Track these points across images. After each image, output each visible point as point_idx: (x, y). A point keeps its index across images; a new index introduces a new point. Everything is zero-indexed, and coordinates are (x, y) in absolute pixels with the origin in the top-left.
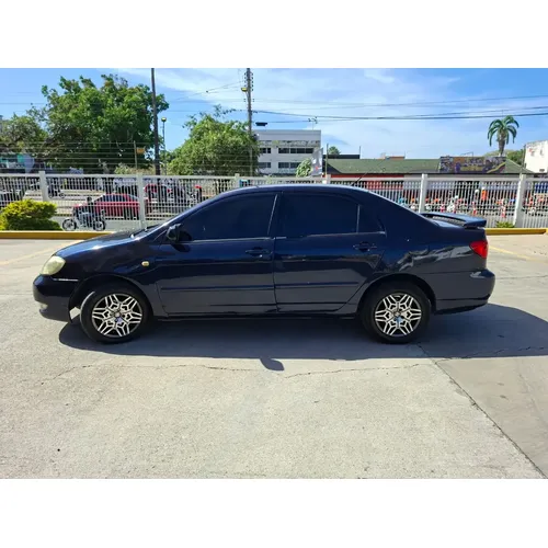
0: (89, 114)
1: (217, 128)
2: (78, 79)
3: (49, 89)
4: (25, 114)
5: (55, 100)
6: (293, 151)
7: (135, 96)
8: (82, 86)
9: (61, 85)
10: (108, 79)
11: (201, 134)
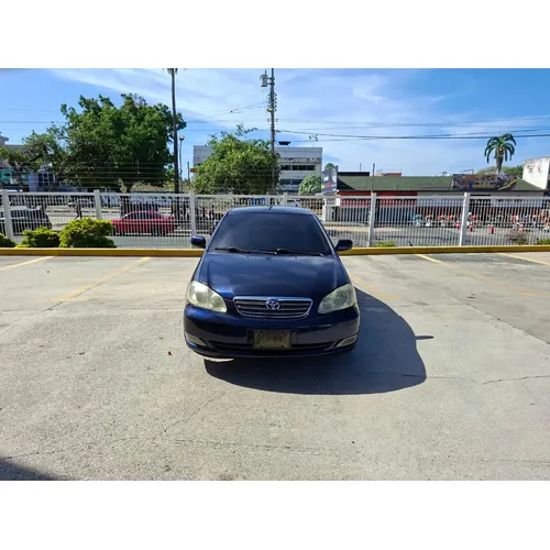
0: (111, 132)
1: (239, 147)
2: (96, 98)
3: (68, 107)
4: (45, 132)
5: (73, 118)
6: (295, 168)
7: (155, 115)
8: (100, 104)
9: (80, 104)
10: (128, 98)
11: (224, 153)
